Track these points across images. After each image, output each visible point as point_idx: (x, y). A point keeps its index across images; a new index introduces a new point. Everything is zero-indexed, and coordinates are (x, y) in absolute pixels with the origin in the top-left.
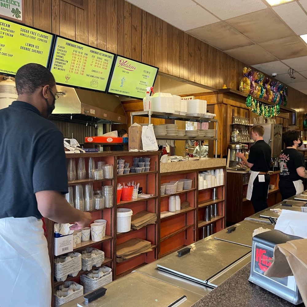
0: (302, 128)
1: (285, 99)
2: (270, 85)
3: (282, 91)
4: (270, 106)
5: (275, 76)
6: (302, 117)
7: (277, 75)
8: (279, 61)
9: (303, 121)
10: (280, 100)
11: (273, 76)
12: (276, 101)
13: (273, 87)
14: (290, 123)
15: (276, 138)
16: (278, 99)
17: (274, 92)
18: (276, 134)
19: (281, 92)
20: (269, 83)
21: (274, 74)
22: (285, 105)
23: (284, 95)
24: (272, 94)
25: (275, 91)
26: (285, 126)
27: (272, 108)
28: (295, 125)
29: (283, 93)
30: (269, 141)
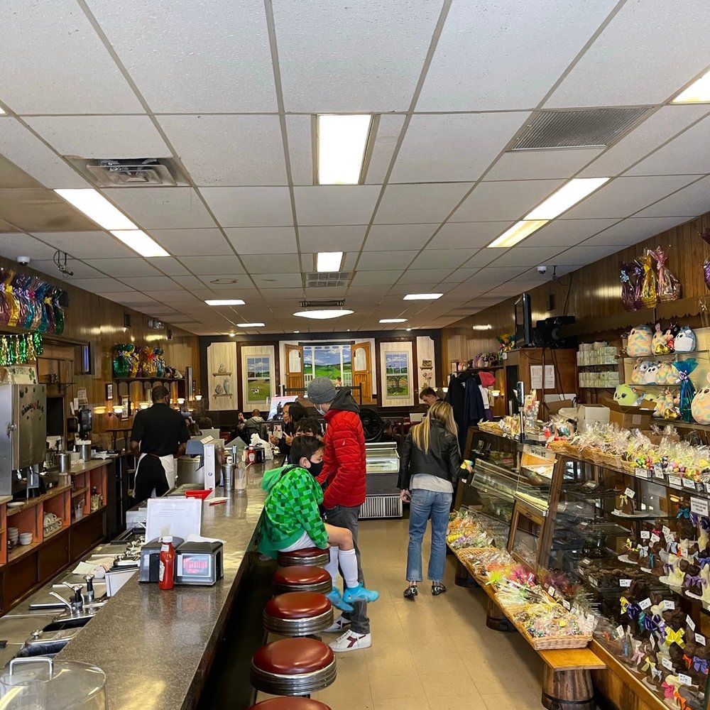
0: (110, 377)
1: (58, 316)
2: (13, 284)
3: (50, 299)
4: (14, 337)
5: (26, 263)
6: (108, 353)
7: (31, 260)
8: (24, 234)
9: (113, 361)
10: (43, 320)
11: (21, 263)
12: (32, 322)
13: (24, 290)
14: (79, 370)
15: (28, 418)
16: (37, 319)
17: (25, 301)
18: (28, 409)
19: (48, 300)
20: (10, 280)
21: (23, 259)
22: (59, 332)
23: (55, 308)
24: (18, 307)
25: (28, 298)
26: (65, 379)
27: (21, 340)
28: (90, 373)
29: (53, 301)
30: (9, 428)
